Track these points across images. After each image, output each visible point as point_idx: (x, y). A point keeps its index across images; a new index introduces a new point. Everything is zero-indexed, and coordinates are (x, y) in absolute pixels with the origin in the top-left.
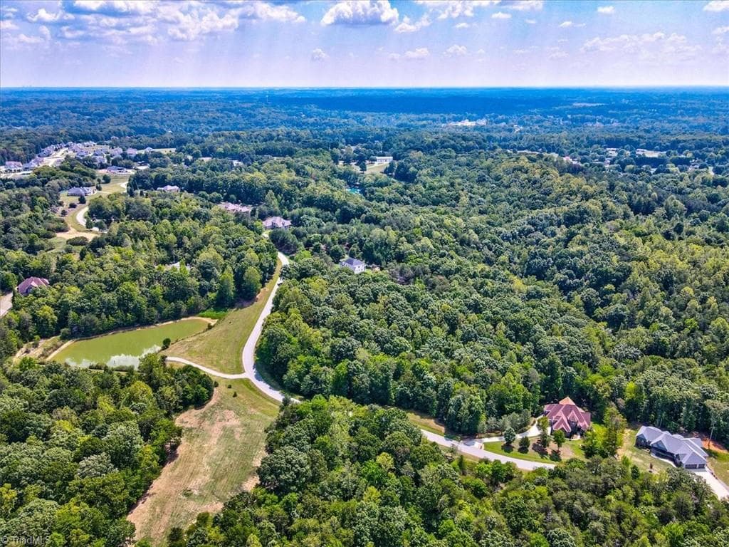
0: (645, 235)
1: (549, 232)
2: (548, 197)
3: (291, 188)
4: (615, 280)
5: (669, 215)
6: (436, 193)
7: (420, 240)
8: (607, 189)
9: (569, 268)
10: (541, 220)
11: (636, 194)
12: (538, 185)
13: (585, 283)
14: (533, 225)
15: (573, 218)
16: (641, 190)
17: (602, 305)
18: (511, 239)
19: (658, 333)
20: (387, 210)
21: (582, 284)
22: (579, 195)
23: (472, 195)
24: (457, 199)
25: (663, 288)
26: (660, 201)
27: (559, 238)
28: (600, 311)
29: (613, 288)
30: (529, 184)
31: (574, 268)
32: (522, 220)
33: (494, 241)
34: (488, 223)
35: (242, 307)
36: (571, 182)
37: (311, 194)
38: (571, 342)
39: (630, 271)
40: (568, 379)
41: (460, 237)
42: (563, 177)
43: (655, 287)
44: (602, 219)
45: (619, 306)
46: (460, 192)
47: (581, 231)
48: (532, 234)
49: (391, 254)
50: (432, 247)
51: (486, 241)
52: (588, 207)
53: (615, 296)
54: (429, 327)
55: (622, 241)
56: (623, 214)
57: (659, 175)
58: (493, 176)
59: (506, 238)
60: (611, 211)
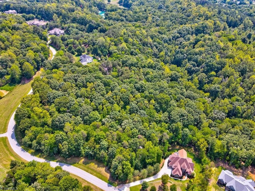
0: (233, 40)
1: (187, 38)
2: (189, 18)
3: (66, 13)
4: (216, 69)
5: (245, 28)
6: (137, 15)
7: (121, 43)
8: (217, 13)
9: (194, 61)
10: (184, 31)
11: (230, 16)
12: (185, 11)
13: (201, 70)
14: (180, 33)
15: (199, 30)
16: (233, 14)
17: (208, 83)
18: (168, 41)
19: (236, 103)
20: (112, 25)
21: (199, 70)
22: (204, 17)
23: (154, 16)
24: (147, 18)
25: (241, 75)
26: (241, 20)
27: (191, 42)
28: (206, 87)
29: (215, 74)
30: (181, 11)
31: (196, 61)
32: (175, 31)
33: (159, 43)
34: (159, 32)
35: (24, 84)
36: (201, 9)
37: (75, 16)
38: (189, 112)
39: (225, 64)
40: (185, 137)
41: (143, 41)
42: (197, 7)
43: (237, 74)
44: (213, 30)
45: (217, 85)
46: (149, 14)
47: (202, 39)
48: (178, 39)
49: (106, 51)
50: (127, 48)
51: (155, 43)
52: (207, 24)
53: (216, 78)
54: (112, 103)
55: (222, 45)
56: (223, 27)
57: (241, 5)
58: (165, 6)
59: (166, 41)
60: (218, 26)
